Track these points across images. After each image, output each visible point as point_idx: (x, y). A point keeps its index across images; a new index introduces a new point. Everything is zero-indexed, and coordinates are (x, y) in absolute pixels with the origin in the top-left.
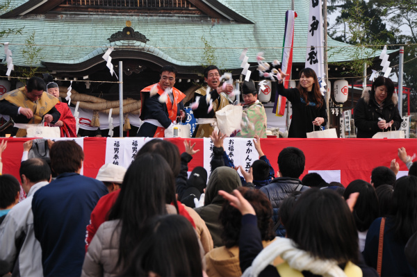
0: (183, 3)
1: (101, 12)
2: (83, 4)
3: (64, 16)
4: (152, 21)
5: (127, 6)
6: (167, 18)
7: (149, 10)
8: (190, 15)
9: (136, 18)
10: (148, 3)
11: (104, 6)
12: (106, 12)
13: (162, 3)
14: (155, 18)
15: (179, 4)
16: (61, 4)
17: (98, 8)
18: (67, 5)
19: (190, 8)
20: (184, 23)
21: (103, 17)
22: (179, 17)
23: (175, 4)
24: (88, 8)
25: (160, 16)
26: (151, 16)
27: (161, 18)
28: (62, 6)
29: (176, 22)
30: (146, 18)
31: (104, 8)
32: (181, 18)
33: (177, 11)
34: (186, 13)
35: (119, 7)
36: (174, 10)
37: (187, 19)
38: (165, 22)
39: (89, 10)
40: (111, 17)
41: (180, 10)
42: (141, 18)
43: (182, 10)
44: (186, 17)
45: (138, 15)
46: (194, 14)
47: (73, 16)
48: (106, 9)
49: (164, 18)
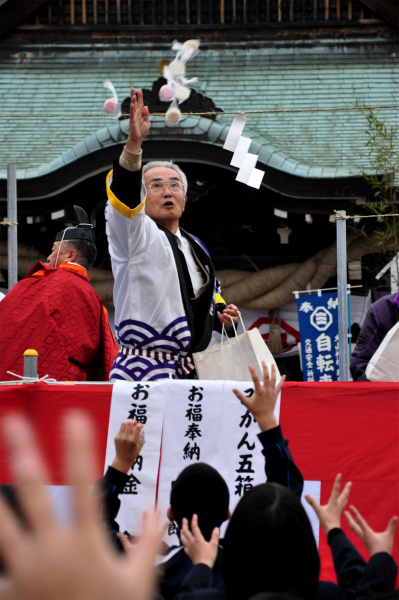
0: (344, 9)
1: (124, 41)
2: (78, 22)
3: (29, 55)
4: (256, 63)
5: (193, 22)
6: (297, 51)
7: (251, 30)
8: (360, 40)
9: (216, 53)
10: (249, 13)
11: (132, 26)
12: (137, 41)
13: (285, 11)
14: (266, 52)
15: (332, 10)
16: (23, 22)
17: (116, 32)
18: (38, 27)
19: (363, 21)
20: (342, 62)
21: (129, 54)
22: (331, 46)
23: (321, 11)
24: (90, 32)
25: (278, 47)
26: (256, 47)
27: (283, 51)
28: (24, 27)
29: (323, 62)
30: (240, 53)
31: (130, 32)
32: (336, 50)
33: (327, 31)
34: (350, 36)
35: (170, 28)
36: (317, 27)
37: (352, 50)
38: (292, 62)
39: (94, 37)
40: (149, 54)
41: (333, 28)
42: (228, 53)
43: (340, 27)
44: (349, 45)
45: (221, 48)
46: (374, 35)
47: (53, 55)
48: (136, 32)
49: (291, 51)
